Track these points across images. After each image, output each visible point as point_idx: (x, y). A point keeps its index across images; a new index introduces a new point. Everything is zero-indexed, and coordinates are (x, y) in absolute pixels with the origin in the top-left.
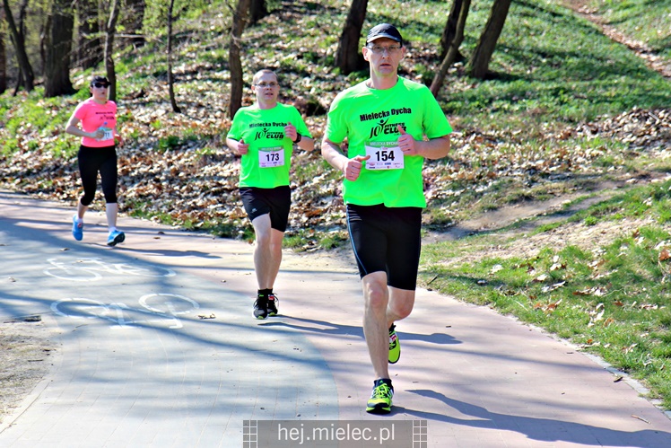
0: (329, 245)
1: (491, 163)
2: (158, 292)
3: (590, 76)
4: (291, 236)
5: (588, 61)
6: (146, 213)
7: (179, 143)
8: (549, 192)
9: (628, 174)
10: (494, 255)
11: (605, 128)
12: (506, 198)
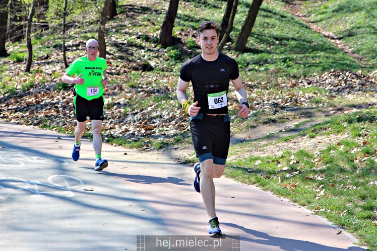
0: (158, 146)
1: (251, 100)
2: (58, 174)
3: (304, 51)
4: (135, 141)
5: (302, 43)
6: (50, 126)
7: (69, 86)
8: (286, 117)
9: (330, 108)
10: (256, 154)
11: (315, 81)
12: (261, 121)
